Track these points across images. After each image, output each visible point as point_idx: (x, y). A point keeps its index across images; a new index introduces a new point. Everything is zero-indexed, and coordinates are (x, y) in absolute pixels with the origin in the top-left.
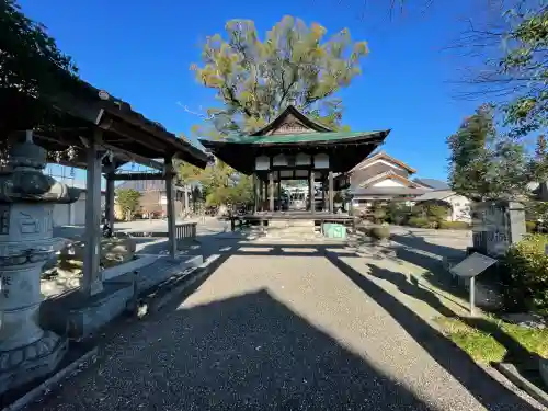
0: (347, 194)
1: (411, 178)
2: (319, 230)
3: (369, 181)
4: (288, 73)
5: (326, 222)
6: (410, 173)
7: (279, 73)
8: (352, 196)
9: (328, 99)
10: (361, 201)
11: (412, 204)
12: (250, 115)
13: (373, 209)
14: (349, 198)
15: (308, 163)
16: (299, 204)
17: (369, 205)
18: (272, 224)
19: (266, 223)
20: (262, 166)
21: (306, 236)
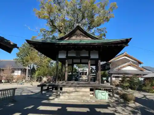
0: (109, 73)
1: (140, 66)
2: (93, 94)
3: (120, 67)
4: (80, 15)
5: (97, 89)
6: (140, 63)
7: (76, 15)
8: (112, 74)
9: (99, 28)
10: (116, 77)
11: (142, 79)
12: (61, 32)
13: (122, 81)
14: (110, 75)
15: (88, 55)
16: (84, 77)
17: (120, 79)
18: (64, 89)
19: (61, 89)
20: (62, 56)
21: (84, 98)
